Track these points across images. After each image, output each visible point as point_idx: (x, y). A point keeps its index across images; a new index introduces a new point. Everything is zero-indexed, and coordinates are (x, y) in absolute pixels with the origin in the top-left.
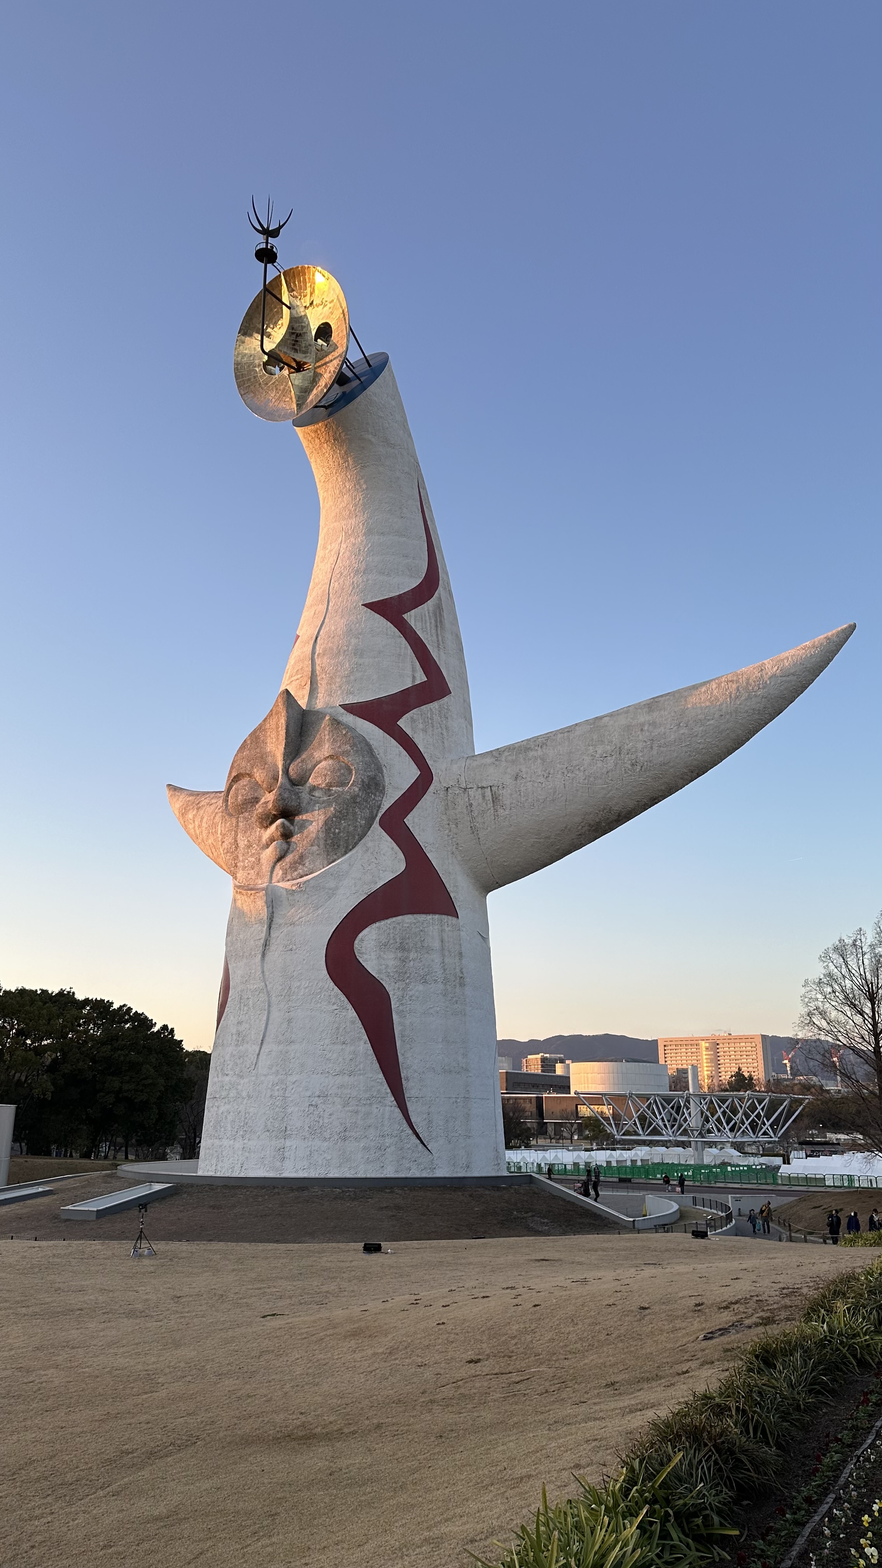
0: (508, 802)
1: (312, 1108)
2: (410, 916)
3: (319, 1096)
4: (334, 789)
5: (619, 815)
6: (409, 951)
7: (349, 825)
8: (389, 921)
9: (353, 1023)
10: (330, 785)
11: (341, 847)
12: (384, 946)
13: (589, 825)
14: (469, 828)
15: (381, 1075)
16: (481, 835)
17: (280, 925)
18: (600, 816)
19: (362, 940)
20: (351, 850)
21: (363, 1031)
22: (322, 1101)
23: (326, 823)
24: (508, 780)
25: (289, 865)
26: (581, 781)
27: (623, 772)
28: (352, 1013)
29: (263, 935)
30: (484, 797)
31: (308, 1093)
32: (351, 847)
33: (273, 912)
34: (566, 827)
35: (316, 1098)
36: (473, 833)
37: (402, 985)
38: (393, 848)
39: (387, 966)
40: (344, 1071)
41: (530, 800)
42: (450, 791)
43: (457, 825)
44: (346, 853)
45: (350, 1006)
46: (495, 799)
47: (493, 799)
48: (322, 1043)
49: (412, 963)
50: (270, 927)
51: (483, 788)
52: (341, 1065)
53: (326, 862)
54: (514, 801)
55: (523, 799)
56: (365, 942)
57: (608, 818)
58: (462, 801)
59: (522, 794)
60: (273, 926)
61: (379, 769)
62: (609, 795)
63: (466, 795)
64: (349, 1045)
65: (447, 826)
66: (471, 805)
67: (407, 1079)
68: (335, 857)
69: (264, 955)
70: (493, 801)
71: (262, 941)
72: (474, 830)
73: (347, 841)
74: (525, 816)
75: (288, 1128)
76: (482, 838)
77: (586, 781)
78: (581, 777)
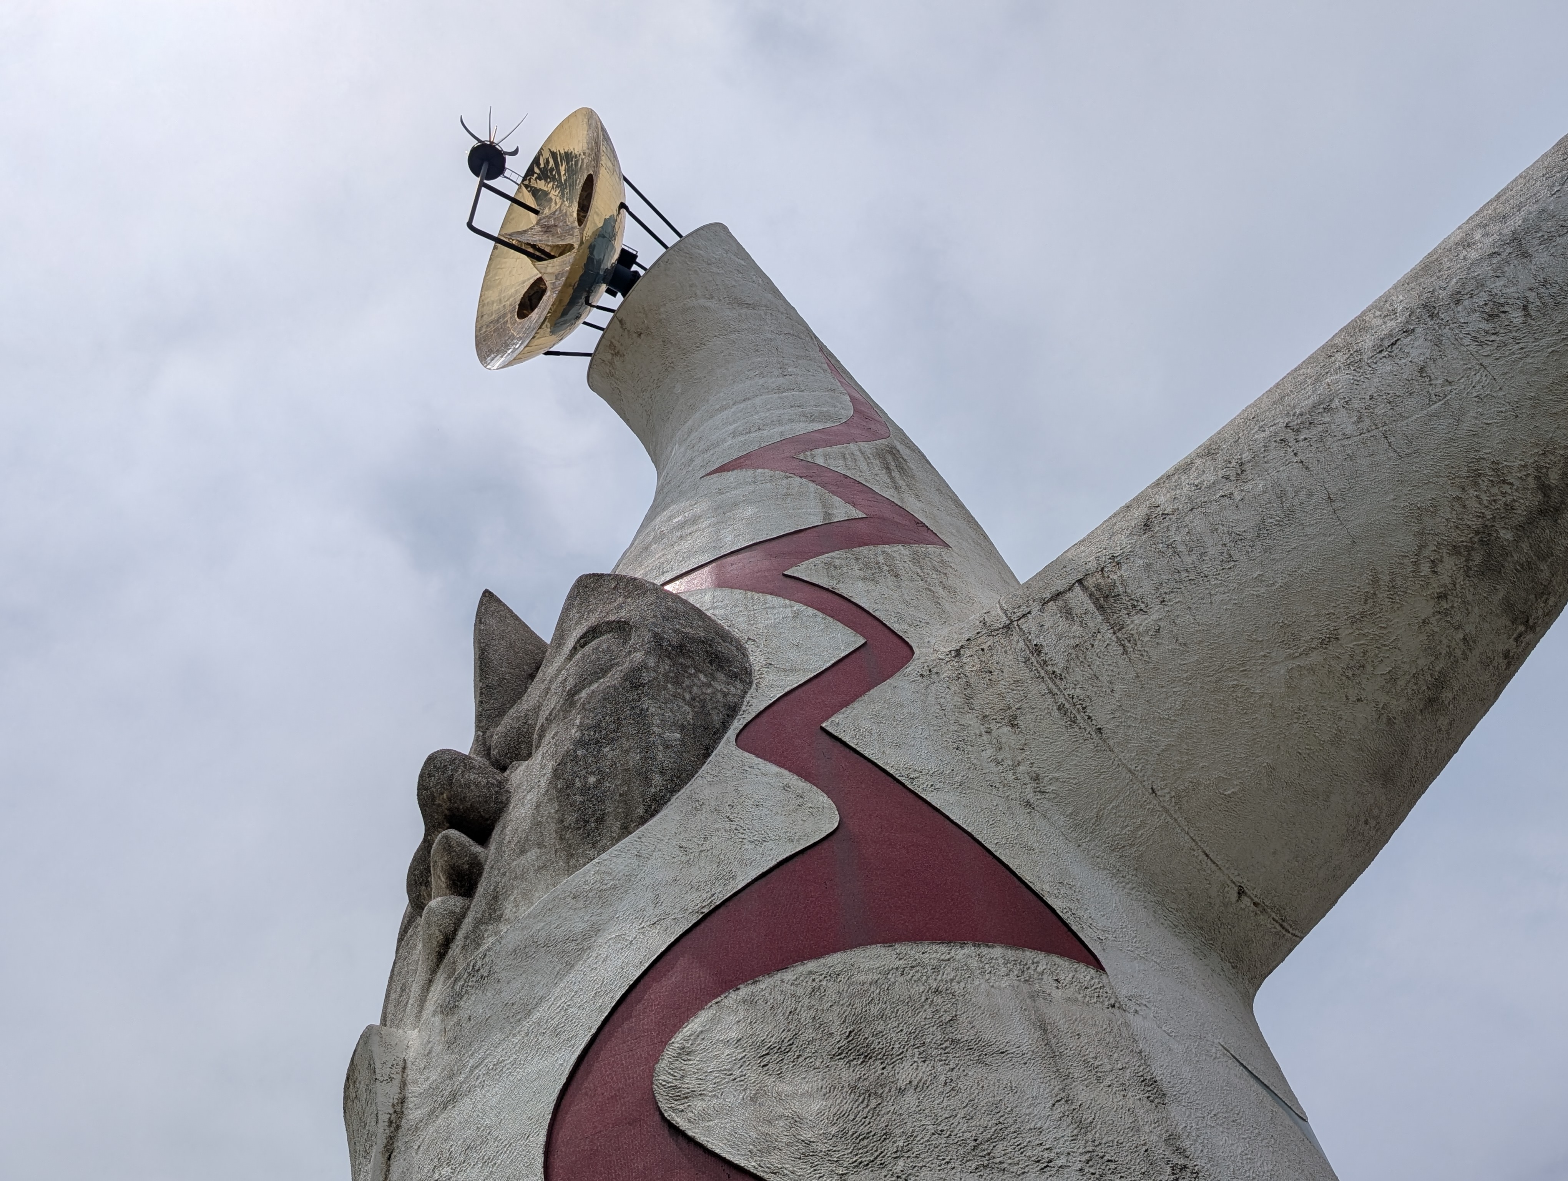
0: (1147, 589)
2: (879, 950)
5: (1544, 488)
6: (889, 1058)
7: (627, 752)
8: (789, 975)
11: (610, 820)
13: (1455, 550)
14: (1056, 714)
16: (1101, 716)
18: (1473, 504)
19: (685, 1053)
20: (643, 821)
24: (1131, 543)
26: (1350, 429)
27: (1473, 347)
30: (1069, 612)
32: (641, 811)
34: (1375, 581)
36: (1074, 721)
38: (786, 787)
39: (796, 1121)
41: (1212, 551)
42: (968, 653)
43: (1013, 723)
44: (626, 831)
46: (1106, 599)
49: (910, 1100)
51: (1057, 596)
55: (1188, 560)
56: (695, 1060)
57: (1510, 507)
58: (1008, 656)
59: (1182, 548)
62: (1465, 426)
63: (1015, 638)
65: (985, 737)
66: (1038, 650)
70: (1101, 608)
72: (1073, 712)
73: (625, 799)
74: (1218, 598)
76: (1108, 727)
77: (1367, 422)
78: (1343, 421)
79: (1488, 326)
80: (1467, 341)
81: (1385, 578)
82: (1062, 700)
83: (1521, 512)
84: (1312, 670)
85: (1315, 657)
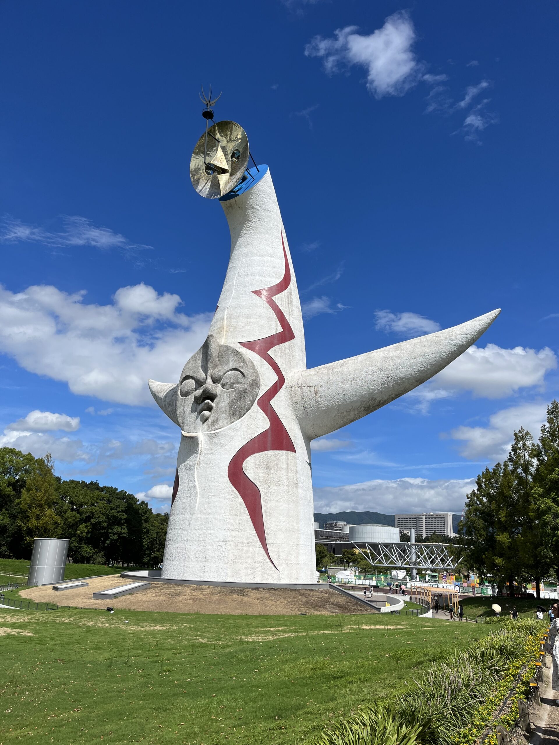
0: (323, 395)
1: (219, 547)
2: (271, 451)
4: (234, 385)
5: (379, 403)
6: (270, 469)
7: (242, 404)
8: (260, 454)
9: (241, 504)
10: (232, 383)
11: (237, 415)
12: (258, 466)
13: (364, 407)
14: (303, 407)
15: (255, 532)
16: (308, 411)
17: (205, 454)
18: (369, 402)
19: (247, 463)
21: (246, 509)
22: (224, 543)
23: (230, 403)
24: (324, 384)
25: (210, 423)
26: (360, 385)
28: (241, 500)
30: (310, 391)
31: (217, 540)
33: (202, 447)
35: (221, 542)
36: (305, 409)
37: (266, 486)
38: (264, 416)
39: (259, 476)
40: (236, 529)
42: (293, 388)
43: (296, 405)
44: (240, 418)
45: (240, 496)
47: (315, 392)
48: (225, 515)
49: (271, 475)
51: (310, 387)
52: (234, 526)
53: (229, 422)
54: (326, 394)
57: (374, 404)
58: (299, 393)
59: (330, 390)
60: (202, 454)
61: (258, 376)
62: (374, 392)
63: (301, 390)
64: (239, 516)
65: (291, 406)
66: (304, 395)
67: (268, 534)
68: (234, 420)
69: (196, 469)
71: (196, 462)
73: (240, 412)
74: (331, 402)
75: (207, 557)
77: (363, 385)
78: (360, 383)
81: (353, 408)
83: (375, 405)
84: (339, 415)
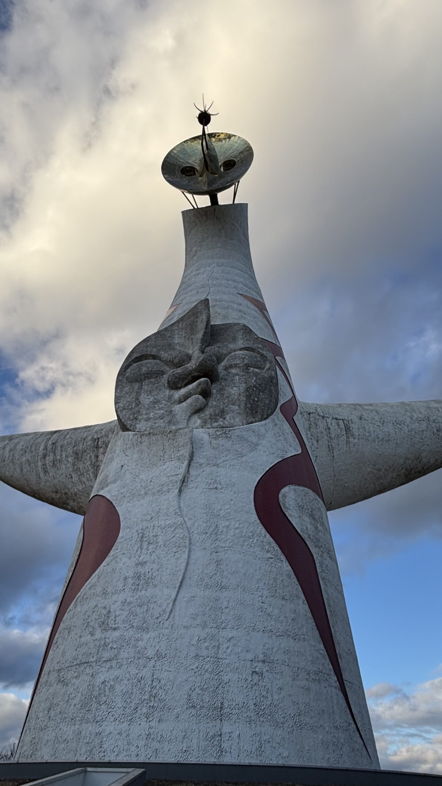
0: (357, 434)
1: (256, 677)
3: (264, 661)
4: (252, 369)
6: (317, 521)
8: (300, 488)
9: (289, 576)
10: (247, 366)
12: (301, 508)
13: (406, 469)
14: (327, 446)
15: (322, 646)
17: (201, 465)
20: (265, 419)
21: (300, 588)
22: (267, 668)
23: (247, 390)
24: (356, 420)
25: (209, 416)
26: (406, 432)
27: (432, 434)
28: (286, 567)
29: (182, 470)
30: (338, 425)
31: (250, 656)
33: (193, 452)
34: (393, 465)
35: (260, 664)
36: (330, 451)
38: (291, 432)
39: (306, 528)
40: (289, 633)
42: (311, 415)
43: (317, 441)
45: (283, 558)
46: (347, 429)
47: (345, 428)
48: (260, 594)
49: (320, 534)
50: (189, 465)
51: (336, 419)
52: (284, 624)
53: (245, 421)
54: (361, 434)
55: (367, 434)
56: (287, 499)
57: (417, 467)
58: (322, 424)
60: (193, 464)
63: (325, 421)
64: (288, 601)
67: (341, 657)
68: (253, 420)
69: (180, 491)
71: (180, 477)
72: (330, 448)
75: (226, 705)
76: (335, 457)
77: (409, 433)
78: (406, 429)
79: (436, 432)
80: (432, 432)
82: (330, 444)
84: (373, 473)
85: (375, 471)
